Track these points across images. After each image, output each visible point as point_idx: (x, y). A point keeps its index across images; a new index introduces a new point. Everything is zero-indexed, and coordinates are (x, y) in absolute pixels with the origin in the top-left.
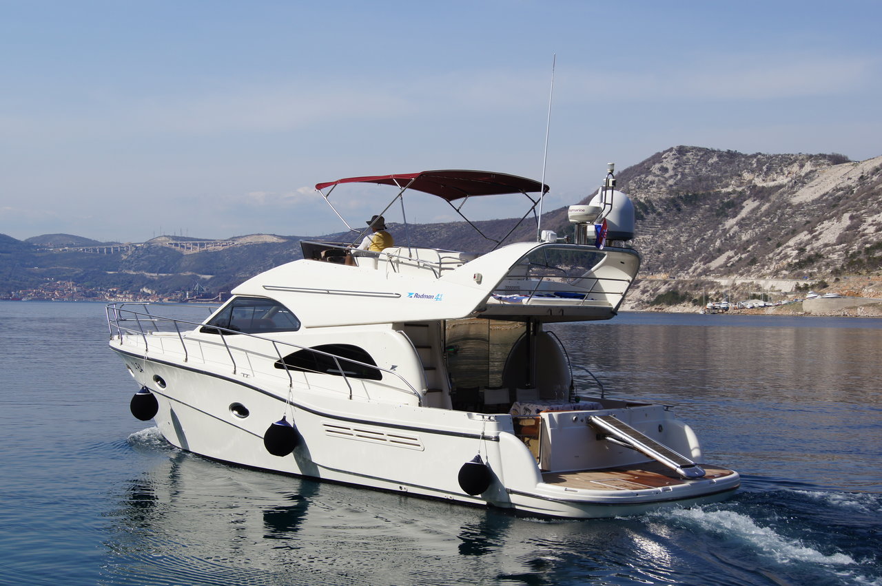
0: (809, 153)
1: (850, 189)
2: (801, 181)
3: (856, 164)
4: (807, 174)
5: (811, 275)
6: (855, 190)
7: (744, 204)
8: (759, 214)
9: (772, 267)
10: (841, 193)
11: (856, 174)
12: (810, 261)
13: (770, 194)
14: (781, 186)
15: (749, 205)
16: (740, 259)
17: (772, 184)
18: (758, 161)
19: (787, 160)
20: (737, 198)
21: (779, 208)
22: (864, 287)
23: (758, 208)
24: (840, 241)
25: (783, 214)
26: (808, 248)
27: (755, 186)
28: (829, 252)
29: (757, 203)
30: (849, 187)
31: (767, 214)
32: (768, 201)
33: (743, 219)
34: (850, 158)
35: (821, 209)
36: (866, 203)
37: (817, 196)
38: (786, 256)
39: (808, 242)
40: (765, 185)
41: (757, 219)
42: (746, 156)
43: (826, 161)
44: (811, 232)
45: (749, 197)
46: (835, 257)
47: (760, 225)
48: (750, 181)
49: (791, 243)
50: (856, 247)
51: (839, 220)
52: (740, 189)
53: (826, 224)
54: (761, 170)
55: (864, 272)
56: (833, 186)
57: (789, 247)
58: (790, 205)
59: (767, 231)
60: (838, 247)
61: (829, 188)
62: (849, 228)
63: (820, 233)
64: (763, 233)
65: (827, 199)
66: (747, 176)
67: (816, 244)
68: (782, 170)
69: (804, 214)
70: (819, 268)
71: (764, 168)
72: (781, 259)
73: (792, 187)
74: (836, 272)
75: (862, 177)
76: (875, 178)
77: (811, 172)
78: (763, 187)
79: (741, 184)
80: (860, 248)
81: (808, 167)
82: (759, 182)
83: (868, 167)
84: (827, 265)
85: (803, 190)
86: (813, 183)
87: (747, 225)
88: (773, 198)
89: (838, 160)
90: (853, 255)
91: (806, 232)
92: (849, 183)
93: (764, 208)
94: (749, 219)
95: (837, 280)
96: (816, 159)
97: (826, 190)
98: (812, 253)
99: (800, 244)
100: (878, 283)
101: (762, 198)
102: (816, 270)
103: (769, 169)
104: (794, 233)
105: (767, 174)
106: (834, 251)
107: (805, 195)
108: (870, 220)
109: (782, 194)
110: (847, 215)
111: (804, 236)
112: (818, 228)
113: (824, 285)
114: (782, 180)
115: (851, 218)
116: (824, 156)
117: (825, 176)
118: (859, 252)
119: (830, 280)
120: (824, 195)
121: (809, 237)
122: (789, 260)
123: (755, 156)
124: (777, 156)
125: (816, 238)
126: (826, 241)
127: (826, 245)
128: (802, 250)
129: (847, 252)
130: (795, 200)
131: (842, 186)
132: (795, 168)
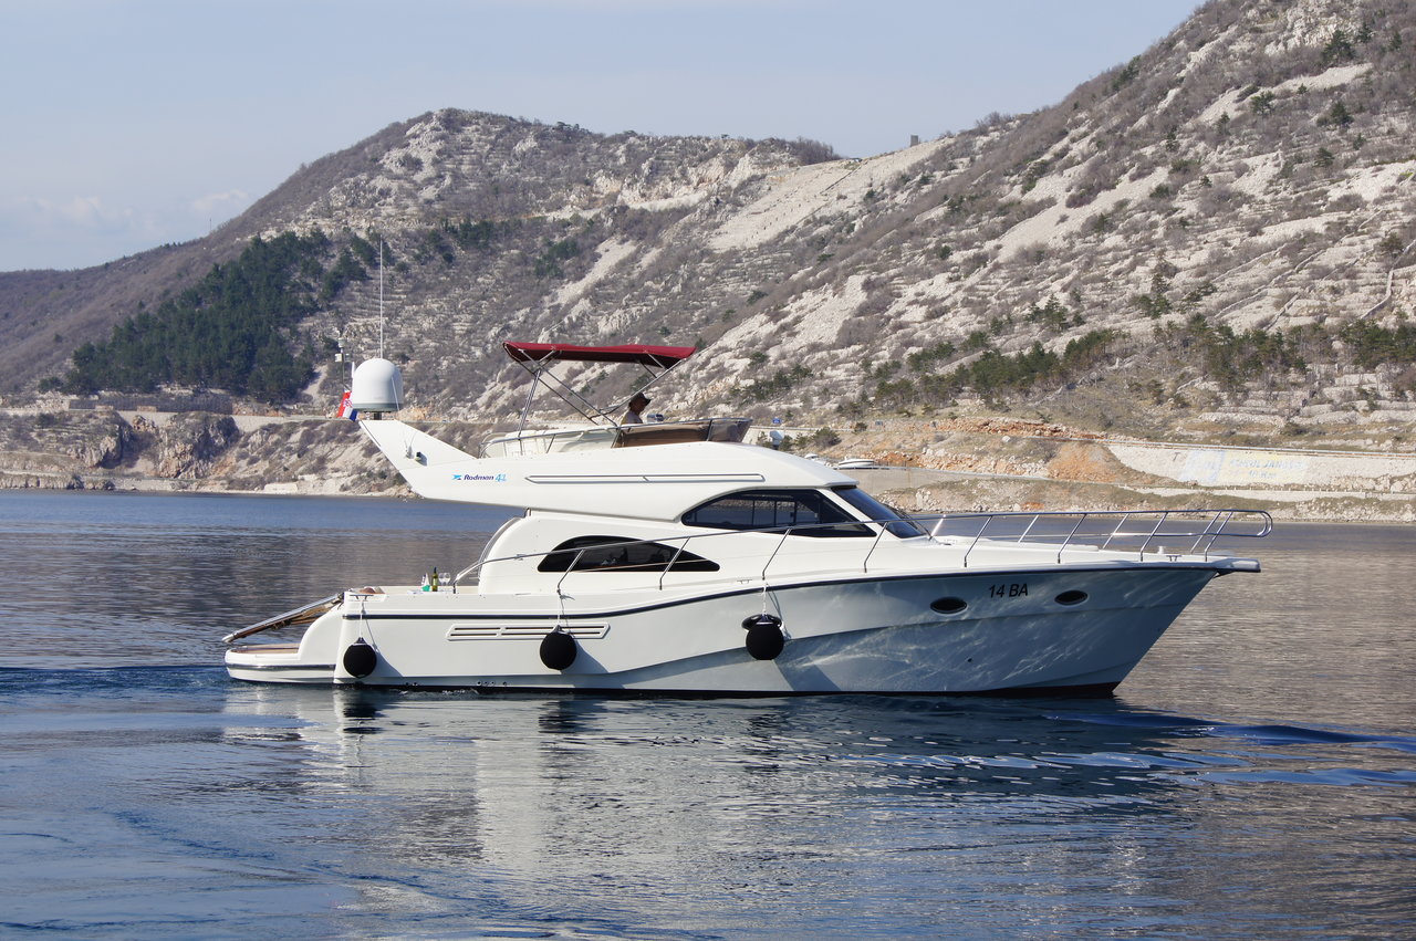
0: (746, 137)
1: (845, 222)
2: (731, 200)
3: (854, 164)
4: (743, 185)
5: (789, 414)
6: (858, 224)
7: (601, 249)
8: (636, 274)
9: (690, 396)
10: (824, 229)
11: (856, 188)
12: (781, 383)
13: (660, 227)
14: (683, 211)
15: (612, 253)
16: (602, 376)
17: (662, 204)
18: (630, 150)
19: (695, 151)
20: (584, 235)
21: (683, 259)
22: (925, 445)
23: (634, 258)
24: (848, 336)
25: (693, 275)
26: (773, 353)
27: (624, 208)
28: (823, 364)
29: (629, 248)
30: (842, 215)
31: (657, 272)
32: (657, 243)
33: (600, 284)
34: (837, 151)
35: (781, 264)
36: (897, 253)
37: (768, 235)
38: (721, 372)
39: (772, 340)
40: (646, 205)
41: (632, 286)
42: (599, 138)
43: (786, 156)
44: (775, 316)
45: (612, 233)
46: (839, 374)
47: (642, 298)
48: (613, 197)
49: (731, 339)
50: (885, 355)
51: (839, 290)
52: (588, 215)
53: (809, 298)
54: (638, 171)
55: (919, 410)
56: (805, 212)
57: (726, 350)
58: (707, 254)
59: (658, 312)
60: (843, 353)
61: (797, 217)
62: (863, 310)
63: (797, 320)
64: (649, 317)
65: (793, 244)
66: (605, 184)
67: (792, 345)
68: (684, 173)
69: (743, 276)
70: (806, 399)
71: (645, 167)
72: (710, 377)
73: (711, 213)
74: (851, 410)
75: (871, 194)
76: (901, 198)
77: (753, 179)
78: (643, 212)
79: (592, 203)
80: (896, 354)
81: (745, 168)
82: (632, 199)
83: (884, 172)
84: (825, 393)
85: (734, 221)
86: (759, 205)
87: (609, 297)
88: (667, 236)
89: (812, 154)
90: (884, 372)
91: (763, 317)
92: (842, 206)
93: (647, 260)
94: (614, 283)
95: (862, 427)
96: (765, 149)
97: (791, 222)
98: (784, 364)
99: (753, 343)
100: (956, 435)
101: (641, 236)
102: (798, 404)
103: (655, 170)
104: (730, 318)
105: (650, 181)
106: (835, 363)
107: (742, 232)
108: (910, 292)
109: (687, 229)
110: (855, 282)
111: (757, 326)
112: (792, 308)
113: (832, 440)
114: (684, 196)
115: (868, 286)
116: (780, 145)
117: (785, 189)
118: (897, 365)
119: (844, 428)
120: (787, 232)
121: (772, 327)
122: (731, 380)
123: (622, 138)
124: (672, 141)
125: (789, 330)
126: (814, 339)
127: (814, 348)
128: (759, 359)
129: (867, 365)
130: (720, 244)
131: (826, 212)
132: (715, 169)
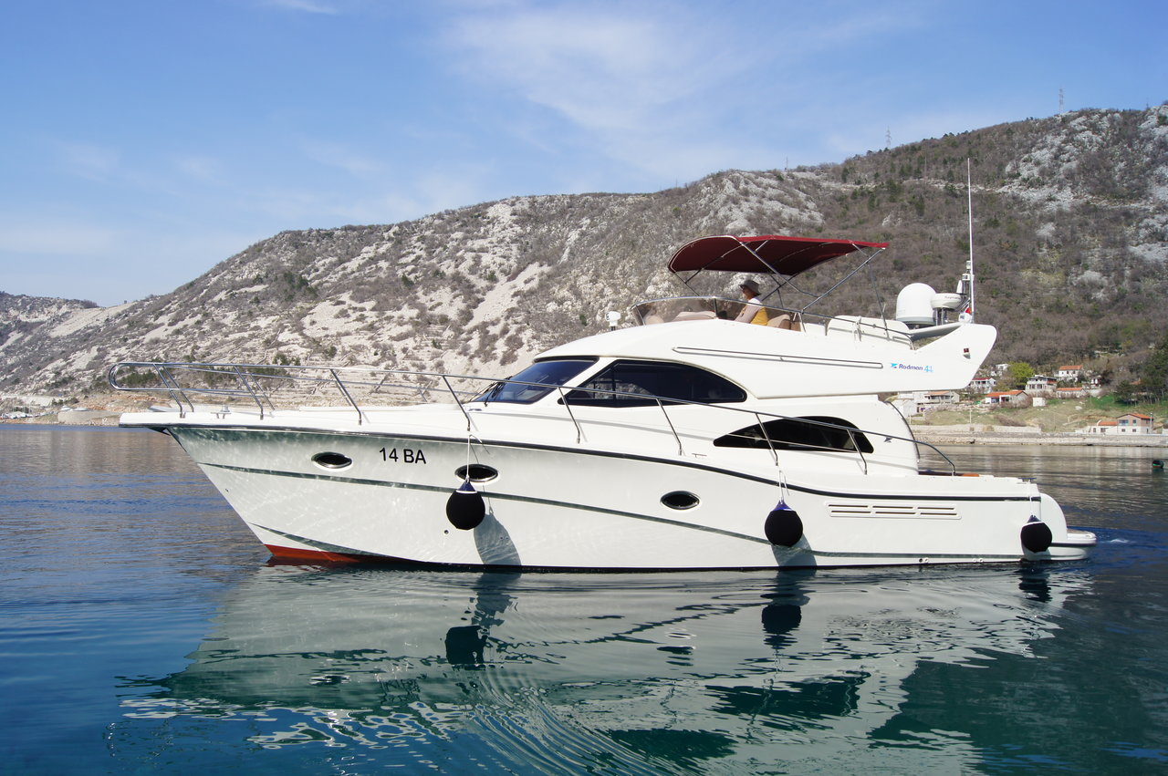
0: (66, 298)
1: (98, 328)
2: (59, 320)
3: (103, 309)
4: (63, 315)
5: (65, 393)
6: (102, 329)
7: (10, 335)
8: (22, 344)
9: (33, 386)
10: (90, 330)
11: (103, 317)
12: (65, 382)
13: (32, 328)
14: (42, 323)
15: (14, 336)
16: (6, 379)
17: (34, 320)
18: (23, 301)
19: (47, 302)
20: (4, 330)
21: (39, 339)
22: (107, 403)
23: (22, 338)
24: (89, 367)
25: (43, 345)
26: (63, 372)
27: (20, 321)
28: (80, 376)
29: (21, 335)
30: (97, 326)
31: (29, 344)
32: (31, 333)
33: (8, 347)
34: (98, 305)
35: (74, 342)
36: (110, 339)
37: (71, 332)
38: (45, 378)
39: (63, 368)
40: (28, 320)
41: (21, 348)
42: (12, 296)
43: (79, 305)
44: (66, 359)
45: (15, 329)
46: (85, 379)
47: (24, 352)
48: (16, 317)
49: (50, 367)
50: (101, 373)
51: (89, 351)
52: (6, 323)
53: (78, 354)
54: (26, 308)
55: (108, 392)
56: (84, 325)
57: (47, 370)
58: (49, 338)
59: (29, 357)
60: (87, 372)
61: (81, 327)
62: (96, 358)
63: (73, 361)
64: (26, 359)
65: (79, 335)
66: (13, 312)
67: (70, 369)
68: (43, 310)
69: (60, 346)
70: (72, 388)
71: (28, 307)
72: (41, 380)
73: (51, 324)
74: (86, 391)
75: (107, 320)
76: (117, 321)
77: (67, 313)
78: (27, 322)
79: (8, 319)
80: (105, 373)
81: (65, 309)
82: (23, 318)
83: (113, 312)
84: (79, 386)
85: (59, 327)
86: (68, 322)
87: (12, 352)
88: (35, 331)
89: (89, 305)
90: (99, 379)
91: (62, 360)
92: (98, 323)
93: (26, 339)
94: (14, 347)
95: (86, 397)
96: (72, 303)
97: (79, 328)
98: (66, 376)
99: (57, 368)
100: (118, 400)
101: (26, 331)
102: (69, 389)
103: (32, 308)
104: (52, 359)
105: (30, 312)
106: (84, 375)
107: (62, 331)
108: (113, 352)
109: (42, 329)
110: (95, 348)
111: (60, 363)
112: (72, 357)
113: (77, 401)
114: (42, 317)
115: (99, 350)
116: (78, 302)
117: (78, 317)
118: (104, 377)
119: (80, 398)
120: (77, 331)
121: (64, 363)
122: (48, 381)
123: (20, 297)
124: (39, 298)
125: (70, 364)
126: (78, 368)
127: (78, 370)
128: (58, 374)
129: (94, 376)
130: (53, 334)
131: (92, 325)
132: (54, 309)
